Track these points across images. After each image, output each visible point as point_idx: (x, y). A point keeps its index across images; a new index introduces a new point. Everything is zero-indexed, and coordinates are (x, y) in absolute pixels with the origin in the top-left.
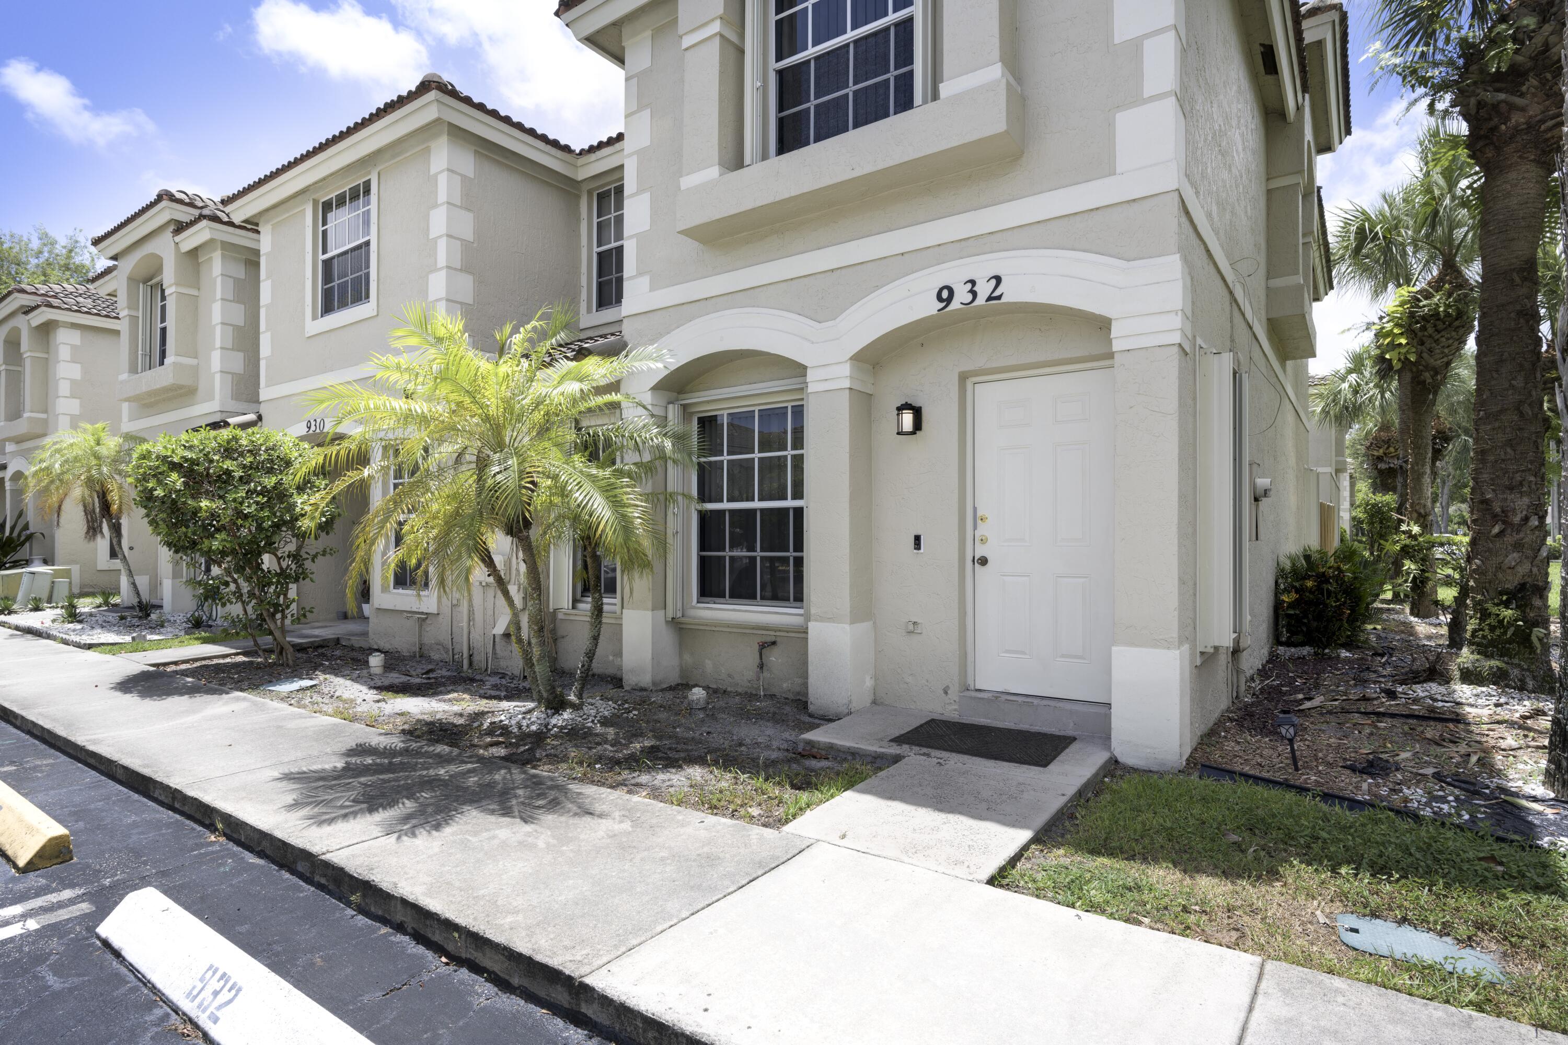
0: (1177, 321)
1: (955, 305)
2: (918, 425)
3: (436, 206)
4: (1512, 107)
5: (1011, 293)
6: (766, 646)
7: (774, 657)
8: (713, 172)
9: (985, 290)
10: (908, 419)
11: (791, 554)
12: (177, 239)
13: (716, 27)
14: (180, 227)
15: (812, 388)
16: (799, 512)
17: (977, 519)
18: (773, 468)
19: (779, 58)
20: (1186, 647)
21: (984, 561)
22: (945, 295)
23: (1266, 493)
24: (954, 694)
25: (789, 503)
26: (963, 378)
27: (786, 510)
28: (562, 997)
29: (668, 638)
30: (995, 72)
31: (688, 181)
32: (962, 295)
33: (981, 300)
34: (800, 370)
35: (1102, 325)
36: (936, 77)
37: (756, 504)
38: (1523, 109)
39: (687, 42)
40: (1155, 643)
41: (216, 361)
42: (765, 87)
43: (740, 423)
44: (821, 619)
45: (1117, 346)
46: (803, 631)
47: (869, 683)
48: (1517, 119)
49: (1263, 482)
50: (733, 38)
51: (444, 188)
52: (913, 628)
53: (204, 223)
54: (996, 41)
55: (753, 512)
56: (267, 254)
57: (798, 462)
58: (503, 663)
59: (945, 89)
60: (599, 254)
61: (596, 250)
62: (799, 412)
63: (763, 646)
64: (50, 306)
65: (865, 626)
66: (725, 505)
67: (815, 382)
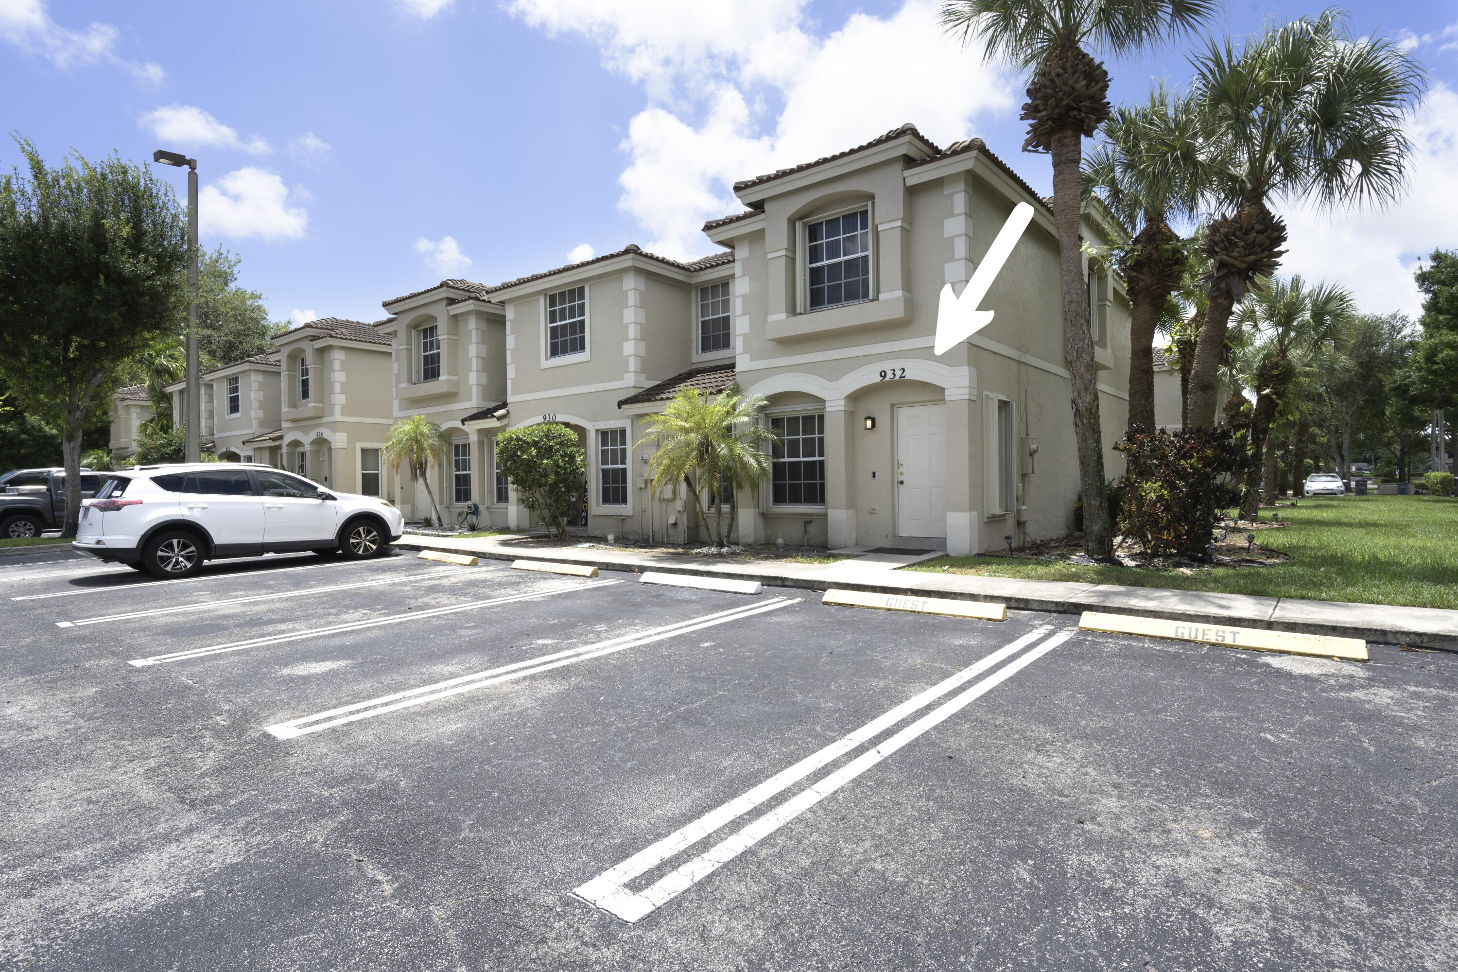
0: (967, 391)
1: (887, 379)
2: (873, 425)
3: (627, 307)
4: (1139, 279)
5: (909, 376)
6: (807, 523)
7: (811, 528)
8: (783, 316)
9: (898, 373)
10: (869, 423)
11: (818, 481)
12: (449, 308)
13: (783, 252)
14: (452, 301)
15: (827, 409)
16: (822, 463)
17: (899, 465)
18: (809, 443)
19: (811, 263)
20: (975, 514)
21: (902, 483)
22: (883, 374)
23: (1035, 451)
24: (890, 538)
25: (817, 458)
26: (892, 406)
27: (814, 462)
28: (779, 583)
29: (760, 521)
30: (899, 293)
31: (772, 318)
32: (890, 376)
33: (897, 378)
34: (824, 401)
35: (942, 390)
36: (878, 291)
37: (801, 459)
38: (1143, 280)
39: (770, 256)
40: (961, 510)
41: (473, 378)
42: (805, 280)
43: (793, 421)
44: (833, 508)
45: (947, 399)
46: (826, 515)
47: (854, 535)
48: (1141, 284)
49: (1034, 447)
50: (790, 255)
51: (632, 298)
52: (873, 512)
53: (471, 301)
54: (900, 281)
55: (800, 462)
56: (511, 321)
57: (821, 440)
58: (672, 539)
59: (882, 297)
60: (703, 322)
61: (700, 319)
62: (821, 418)
63: (806, 523)
64: (331, 336)
65: (852, 511)
66: (786, 460)
67: (829, 407)
